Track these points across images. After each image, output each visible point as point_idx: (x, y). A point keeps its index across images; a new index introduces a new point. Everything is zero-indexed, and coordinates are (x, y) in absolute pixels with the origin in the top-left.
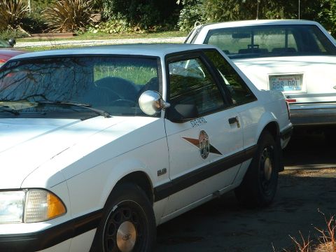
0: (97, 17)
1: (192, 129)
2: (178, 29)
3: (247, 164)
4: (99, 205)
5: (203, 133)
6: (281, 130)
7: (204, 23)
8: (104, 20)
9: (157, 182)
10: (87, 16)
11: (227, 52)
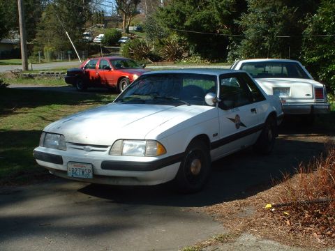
0: (186, 54)
1: (232, 113)
2: (227, 62)
3: (259, 132)
4: (183, 150)
5: (237, 115)
6: (278, 115)
7: (241, 59)
8: (189, 56)
9: (213, 140)
10: (181, 54)
11: (251, 74)
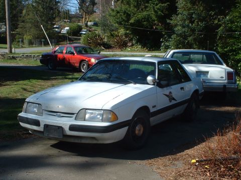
0: (130, 44)
1: (166, 91)
3: (186, 105)
6: (200, 92)
8: (133, 45)
9: (152, 110)
